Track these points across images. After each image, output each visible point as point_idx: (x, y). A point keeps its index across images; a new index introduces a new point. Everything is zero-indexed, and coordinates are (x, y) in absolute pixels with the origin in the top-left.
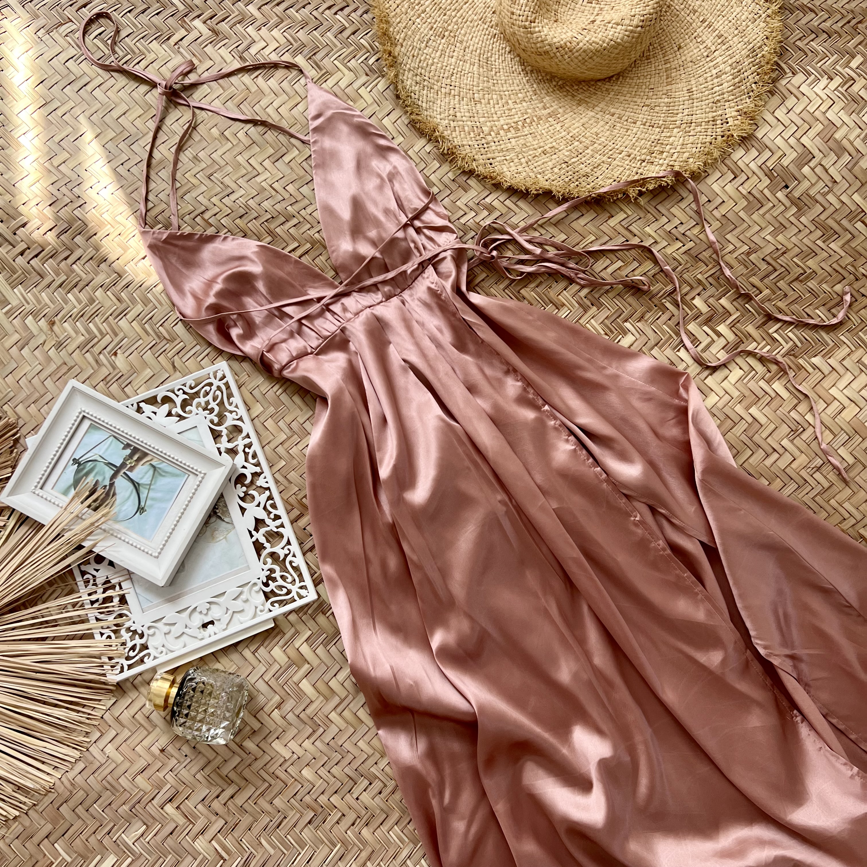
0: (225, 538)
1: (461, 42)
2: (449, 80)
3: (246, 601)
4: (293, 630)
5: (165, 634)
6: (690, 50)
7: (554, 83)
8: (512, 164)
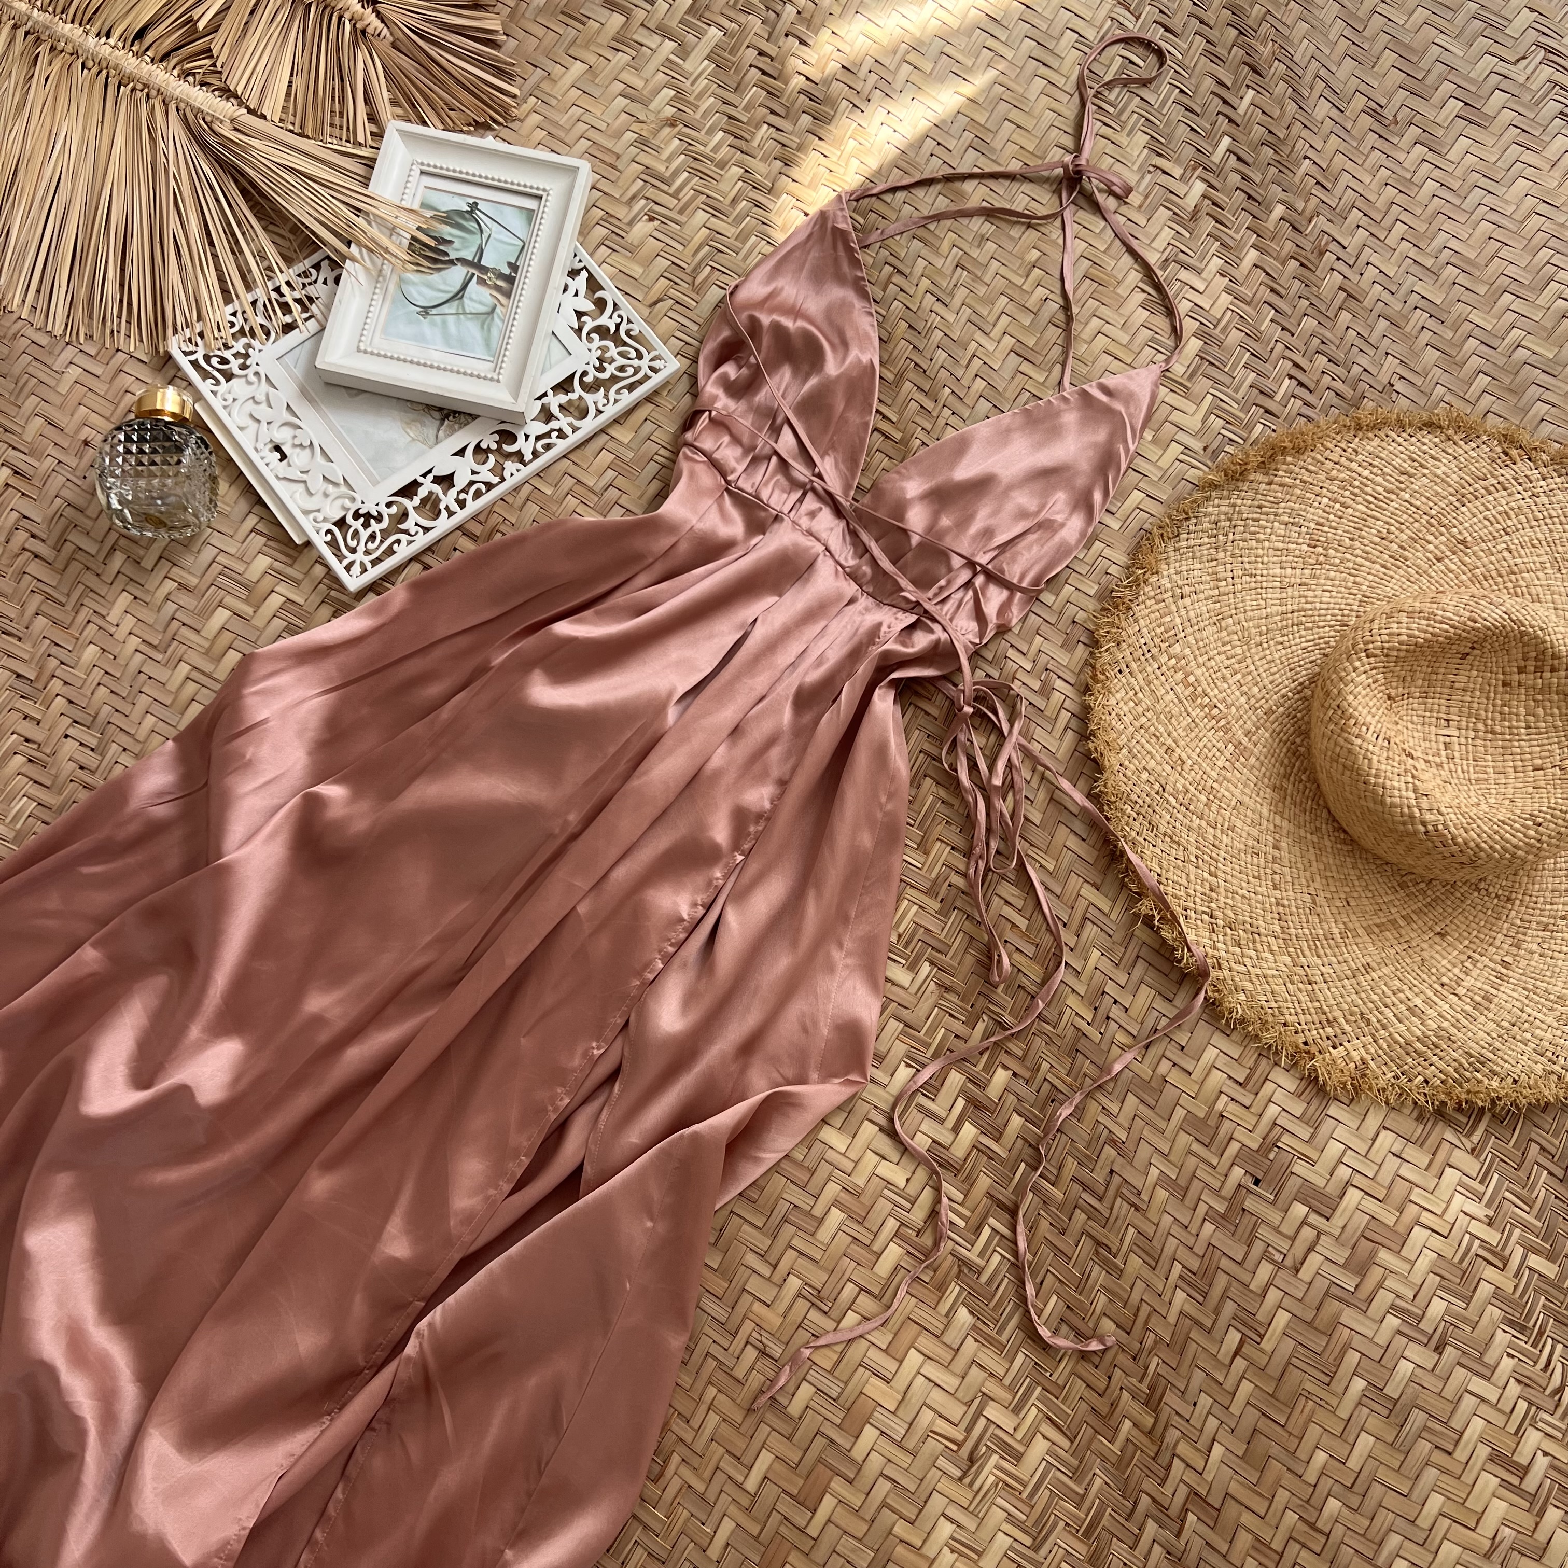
0: (414, 440)
1: (1314, 577)
2: (1241, 573)
3: (326, 495)
4: (300, 576)
5: (253, 398)
6: (1444, 953)
7: (1298, 740)
8: (1132, 704)
